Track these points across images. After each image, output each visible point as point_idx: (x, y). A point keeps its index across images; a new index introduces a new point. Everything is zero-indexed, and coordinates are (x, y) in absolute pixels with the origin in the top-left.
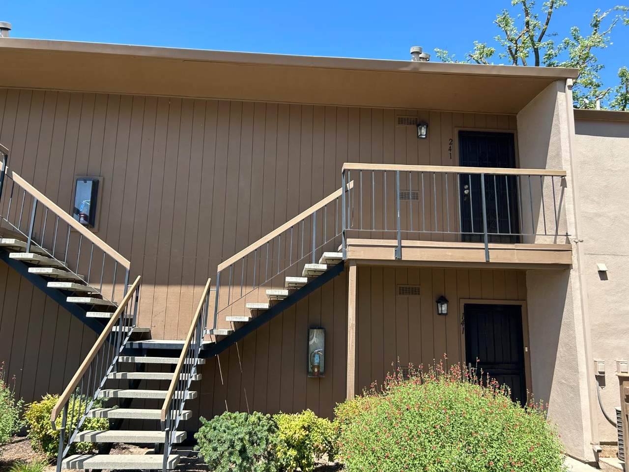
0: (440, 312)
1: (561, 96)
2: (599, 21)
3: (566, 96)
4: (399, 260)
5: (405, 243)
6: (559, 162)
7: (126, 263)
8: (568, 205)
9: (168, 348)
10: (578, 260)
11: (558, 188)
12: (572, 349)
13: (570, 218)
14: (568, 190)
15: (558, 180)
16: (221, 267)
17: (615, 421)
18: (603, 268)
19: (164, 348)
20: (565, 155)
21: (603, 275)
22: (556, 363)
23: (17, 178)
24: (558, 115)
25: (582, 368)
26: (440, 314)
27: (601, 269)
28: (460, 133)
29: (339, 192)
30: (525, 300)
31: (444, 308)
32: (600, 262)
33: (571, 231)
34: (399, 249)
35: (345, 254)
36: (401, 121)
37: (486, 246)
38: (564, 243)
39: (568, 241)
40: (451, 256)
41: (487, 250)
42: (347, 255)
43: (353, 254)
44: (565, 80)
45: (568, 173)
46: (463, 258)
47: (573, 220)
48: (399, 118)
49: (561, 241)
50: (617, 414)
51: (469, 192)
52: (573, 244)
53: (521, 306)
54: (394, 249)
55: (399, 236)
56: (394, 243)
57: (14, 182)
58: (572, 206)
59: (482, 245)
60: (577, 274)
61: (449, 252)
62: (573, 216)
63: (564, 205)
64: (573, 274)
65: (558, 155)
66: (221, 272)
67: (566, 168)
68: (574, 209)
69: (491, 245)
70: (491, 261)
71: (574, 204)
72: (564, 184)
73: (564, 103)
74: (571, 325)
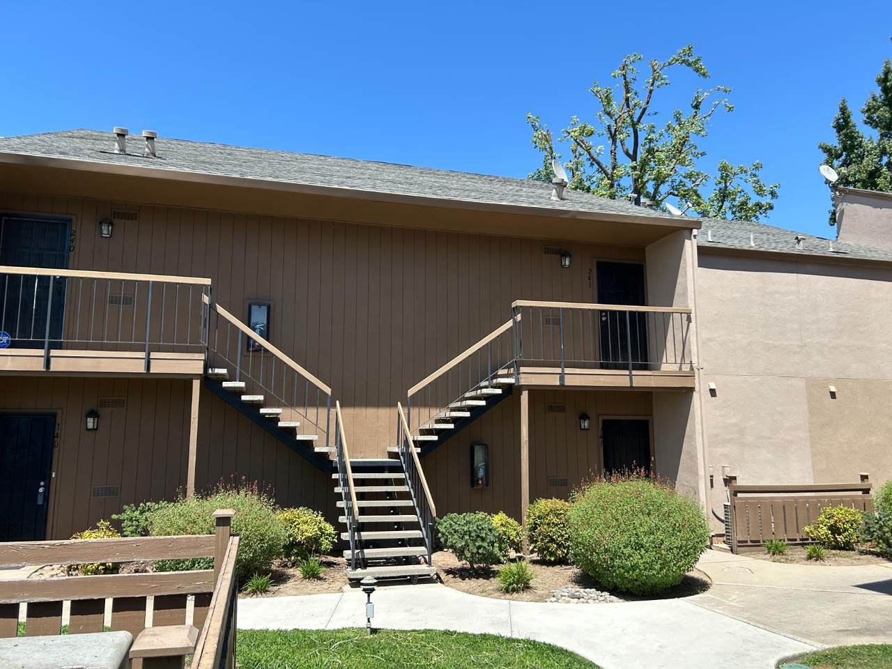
0: (582, 427)
1: (687, 242)
2: (700, 102)
3: (692, 243)
4: (562, 385)
5: (567, 370)
6: (686, 301)
7: (328, 390)
8: (692, 338)
9: (371, 465)
10: (699, 384)
11: (685, 323)
12: (693, 458)
13: (694, 348)
14: (692, 325)
15: (685, 316)
16: (411, 392)
17: (723, 518)
18: (713, 386)
19: (368, 465)
20: (690, 295)
21: (713, 393)
22: (680, 468)
23: (220, 310)
24: (685, 260)
25: (701, 472)
26: (581, 429)
27: (712, 388)
28: (598, 263)
29: (510, 324)
30: (651, 415)
31: (586, 424)
32: (712, 381)
33: (695, 361)
34: (562, 376)
35: (517, 380)
36: (547, 251)
37: (631, 373)
38: (688, 370)
39: (692, 369)
40: (604, 381)
41: (631, 376)
42: (520, 380)
43: (524, 380)
44: (692, 229)
45: (693, 311)
46: (612, 383)
47: (696, 350)
48: (545, 248)
49: (686, 368)
50: (725, 508)
51: (607, 319)
52: (696, 370)
53: (648, 421)
54: (558, 376)
55: (563, 365)
56: (559, 370)
57: (218, 313)
58: (695, 338)
59: (627, 372)
60: (698, 395)
61: (602, 378)
62: (695, 348)
63: (689, 337)
64: (695, 395)
65: (685, 294)
66: (411, 396)
67: (691, 306)
68: (697, 340)
69: (634, 372)
70: (634, 385)
71: (697, 337)
72: (689, 320)
73: (690, 250)
74: (693, 438)
